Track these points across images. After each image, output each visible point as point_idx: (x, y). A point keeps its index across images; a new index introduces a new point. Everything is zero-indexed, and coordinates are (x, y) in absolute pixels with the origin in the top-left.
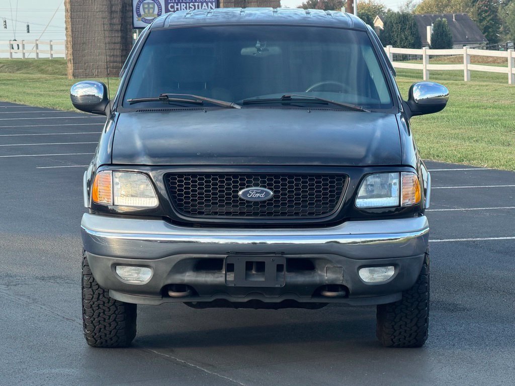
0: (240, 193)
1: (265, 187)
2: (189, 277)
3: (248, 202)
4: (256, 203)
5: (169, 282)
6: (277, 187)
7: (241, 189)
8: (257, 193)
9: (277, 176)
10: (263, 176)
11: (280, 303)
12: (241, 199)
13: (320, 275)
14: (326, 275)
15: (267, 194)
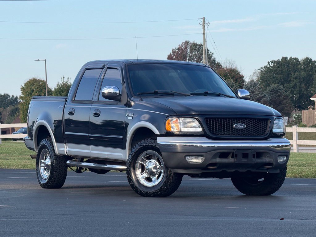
0: (234, 126)
1: (242, 123)
2: (218, 160)
3: (237, 129)
4: (240, 130)
5: (210, 162)
6: (247, 123)
7: (234, 124)
8: (240, 126)
9: (246, 119)
10: (241, 119)
11: (246, 172)
12: (234, 128)
13: (265, 160)
14: (267, 159)
15: (244, 126)
